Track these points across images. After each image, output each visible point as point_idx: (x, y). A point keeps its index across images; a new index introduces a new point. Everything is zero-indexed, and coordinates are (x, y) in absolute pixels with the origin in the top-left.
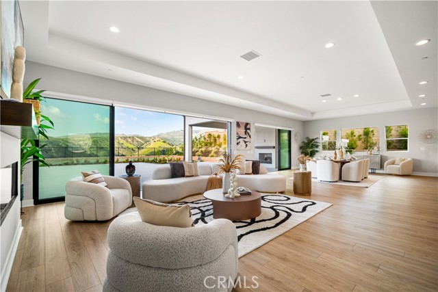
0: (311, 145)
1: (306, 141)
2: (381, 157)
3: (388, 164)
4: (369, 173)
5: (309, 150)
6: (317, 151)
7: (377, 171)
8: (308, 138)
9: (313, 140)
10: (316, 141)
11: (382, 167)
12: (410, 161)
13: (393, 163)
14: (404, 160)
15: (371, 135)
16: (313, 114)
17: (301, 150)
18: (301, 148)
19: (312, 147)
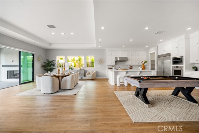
0: (50, 65)
1: (47, 62)
2: (85, 70)
3: (87, 74)
4: (80, 80)
5: (49, 68)
6: (54, 68)
7: (83, 78)
8: (48, 60)
9: (52, 61)
10: (53, 62)
11: (85, 76)
12: (95, 72)
13: (89, 74)
14: (93, 72)
15: (81, 60)
16: (50, 44)
17: (43, 68)
18: (43, 66)
19: (50, 66)
